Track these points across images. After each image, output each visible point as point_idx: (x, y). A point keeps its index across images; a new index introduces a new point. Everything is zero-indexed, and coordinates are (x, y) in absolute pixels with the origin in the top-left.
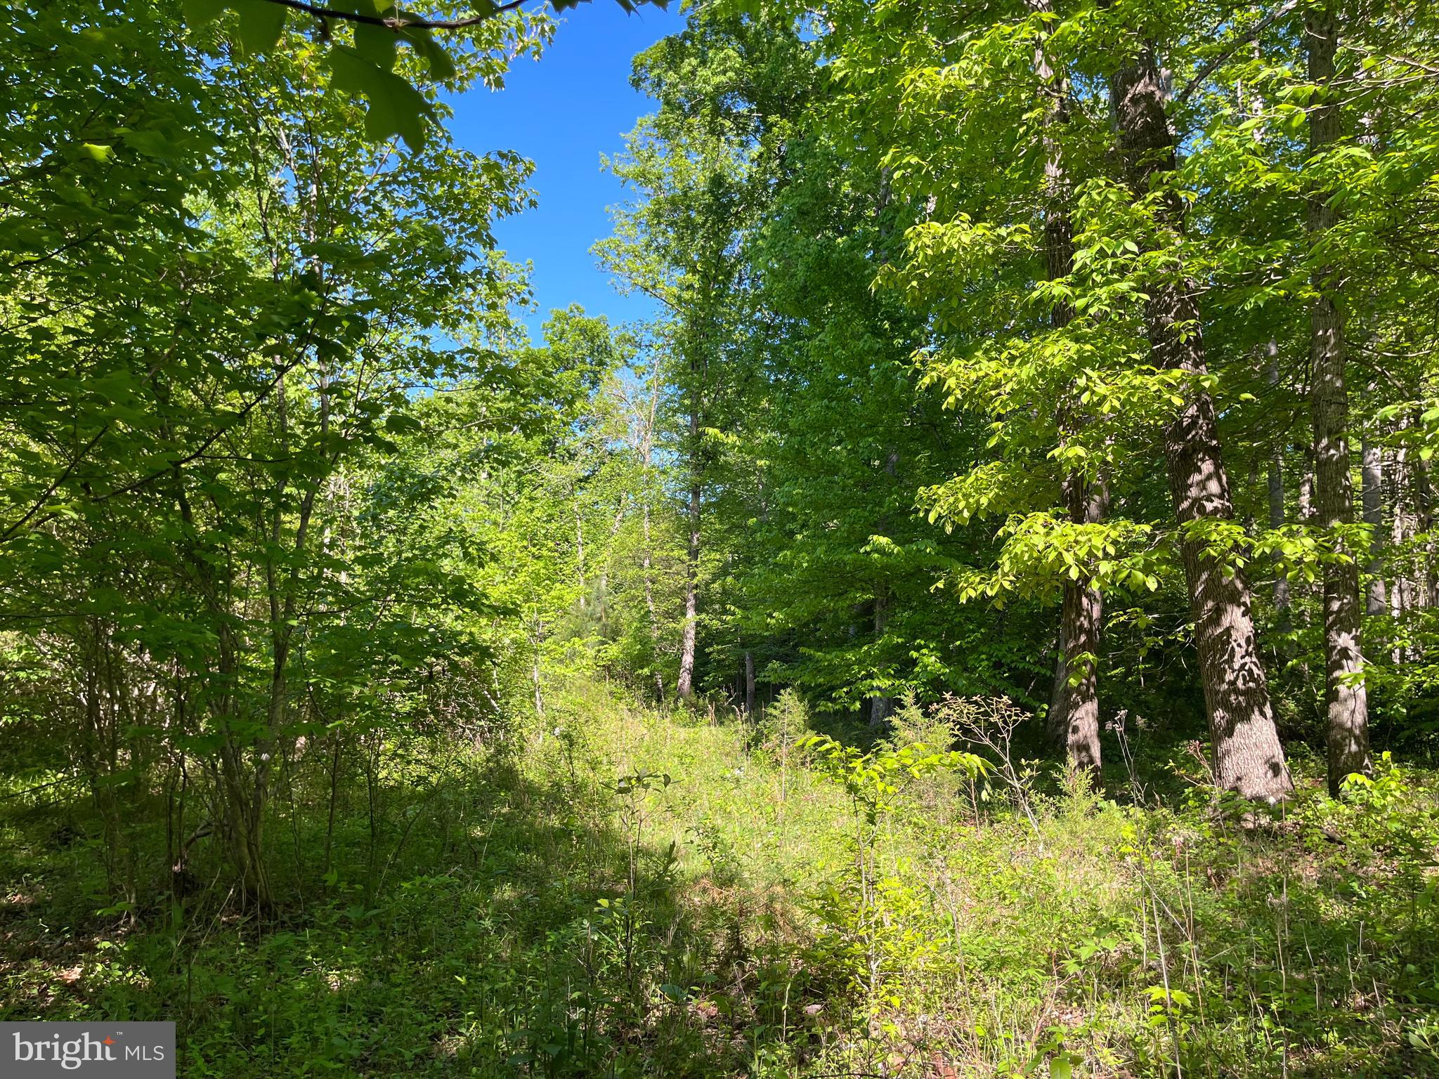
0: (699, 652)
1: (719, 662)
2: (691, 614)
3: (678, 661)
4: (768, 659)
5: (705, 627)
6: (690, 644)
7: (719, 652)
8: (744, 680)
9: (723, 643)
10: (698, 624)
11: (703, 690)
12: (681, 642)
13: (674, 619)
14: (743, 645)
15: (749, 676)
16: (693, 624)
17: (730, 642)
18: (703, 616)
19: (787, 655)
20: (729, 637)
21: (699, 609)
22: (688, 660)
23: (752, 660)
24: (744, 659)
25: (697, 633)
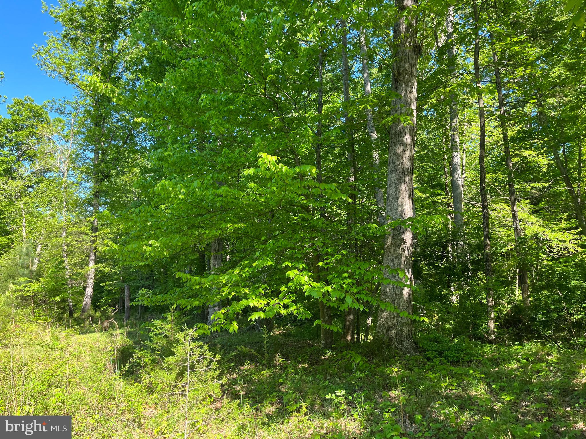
0: (97, 287)
1: (109, 291)
2: (92, 264)
3: (82, 293)
4: (139, 288)
5: (100, 271)
6: (91, 281)
7: (109, 285)
8: (124, 301)
9: (112, 280)
10: (96, 270)
11: (99, 307)
12: (85, 281)
13: (81, 267)
14: (124, 281)
15: (127, 298)
16: (93, 270)
17: (116, 279)
18: (100, 265)
19: (149, 285)
20: (116, 276)
21: (97, 262)
22: (90, 290)
23: (129, 289)
24: (124, 289)
25: (96, 276)
